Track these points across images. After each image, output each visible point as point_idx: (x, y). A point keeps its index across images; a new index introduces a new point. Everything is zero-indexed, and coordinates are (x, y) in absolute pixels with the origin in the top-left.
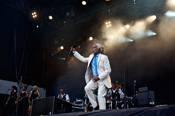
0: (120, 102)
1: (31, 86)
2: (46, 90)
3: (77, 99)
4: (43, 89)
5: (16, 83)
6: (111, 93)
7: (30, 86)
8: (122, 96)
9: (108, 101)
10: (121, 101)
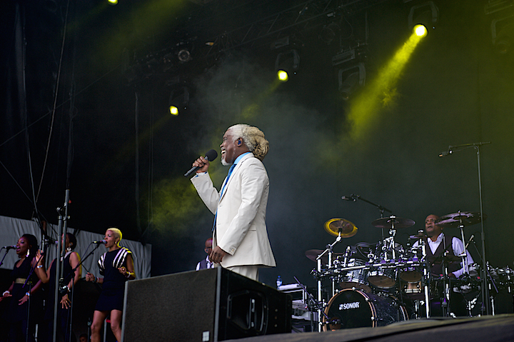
0: (459, 289)
1: (90, 233)
2: (148, 250)
3: (279, 283)
4: (137, 244)
5: (31, 222)
6: (424, 253)
7: (85, 232)
8: (469, 266)
9: (410, 286)
10: (464, 287)
